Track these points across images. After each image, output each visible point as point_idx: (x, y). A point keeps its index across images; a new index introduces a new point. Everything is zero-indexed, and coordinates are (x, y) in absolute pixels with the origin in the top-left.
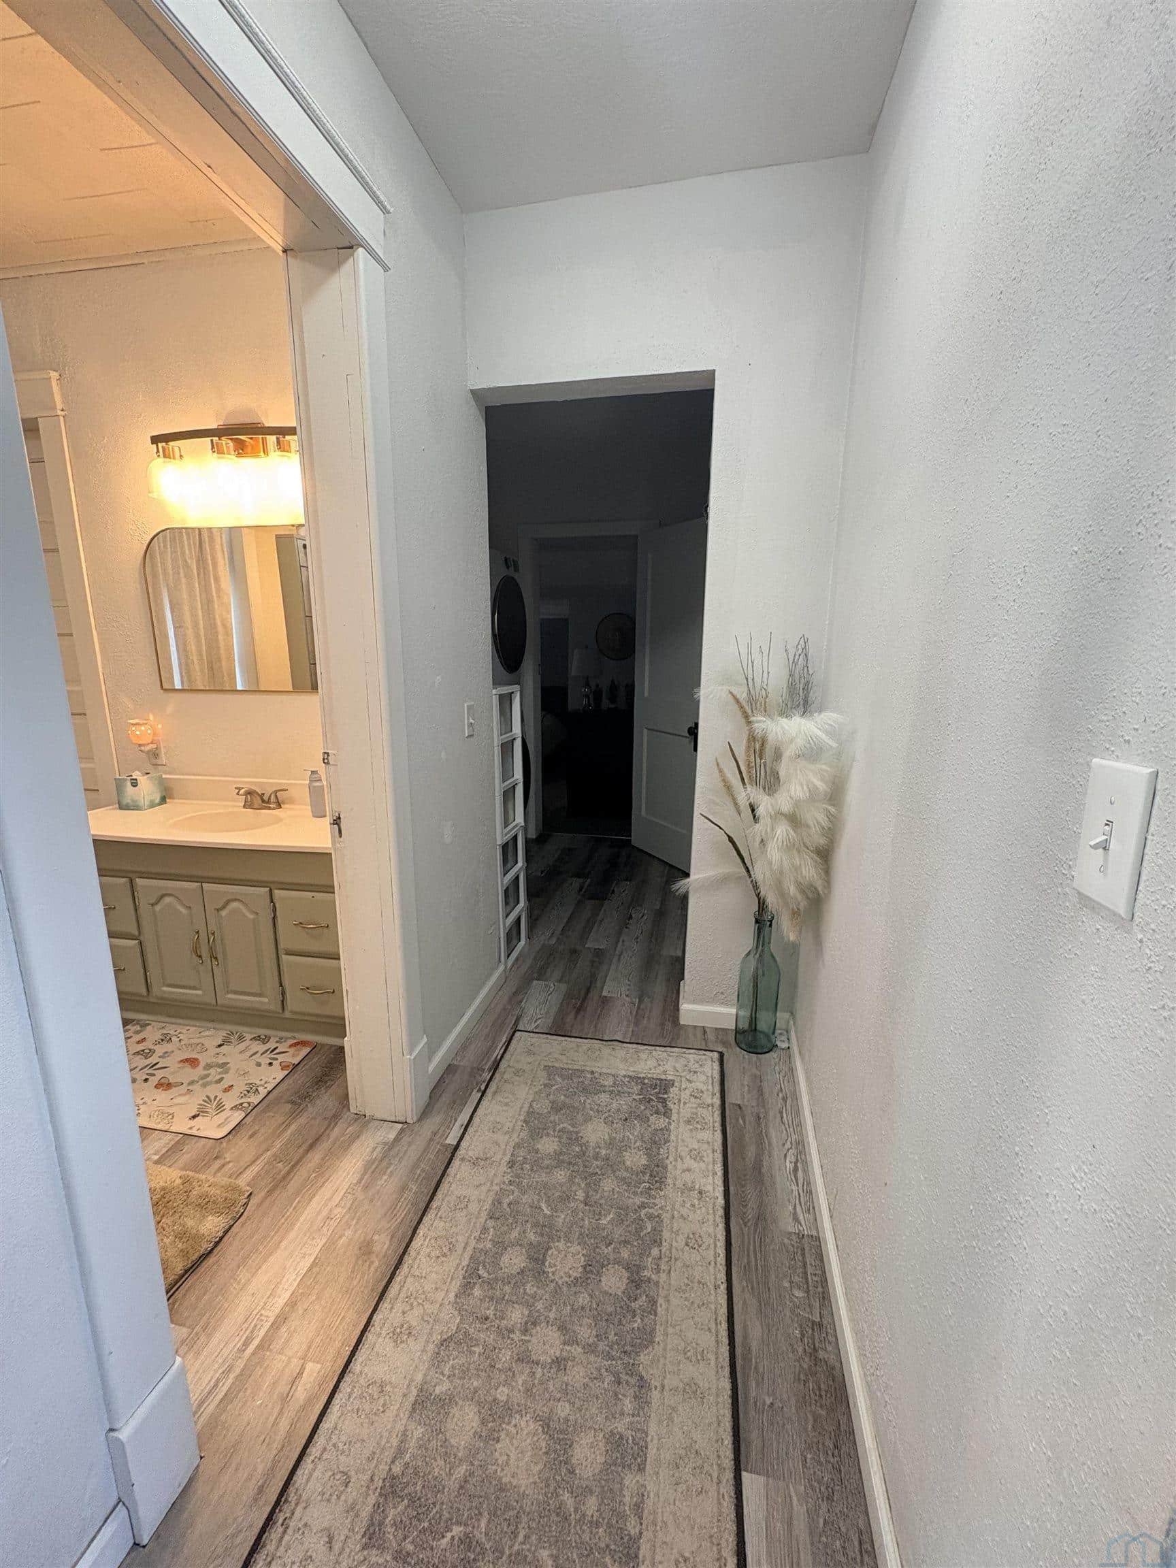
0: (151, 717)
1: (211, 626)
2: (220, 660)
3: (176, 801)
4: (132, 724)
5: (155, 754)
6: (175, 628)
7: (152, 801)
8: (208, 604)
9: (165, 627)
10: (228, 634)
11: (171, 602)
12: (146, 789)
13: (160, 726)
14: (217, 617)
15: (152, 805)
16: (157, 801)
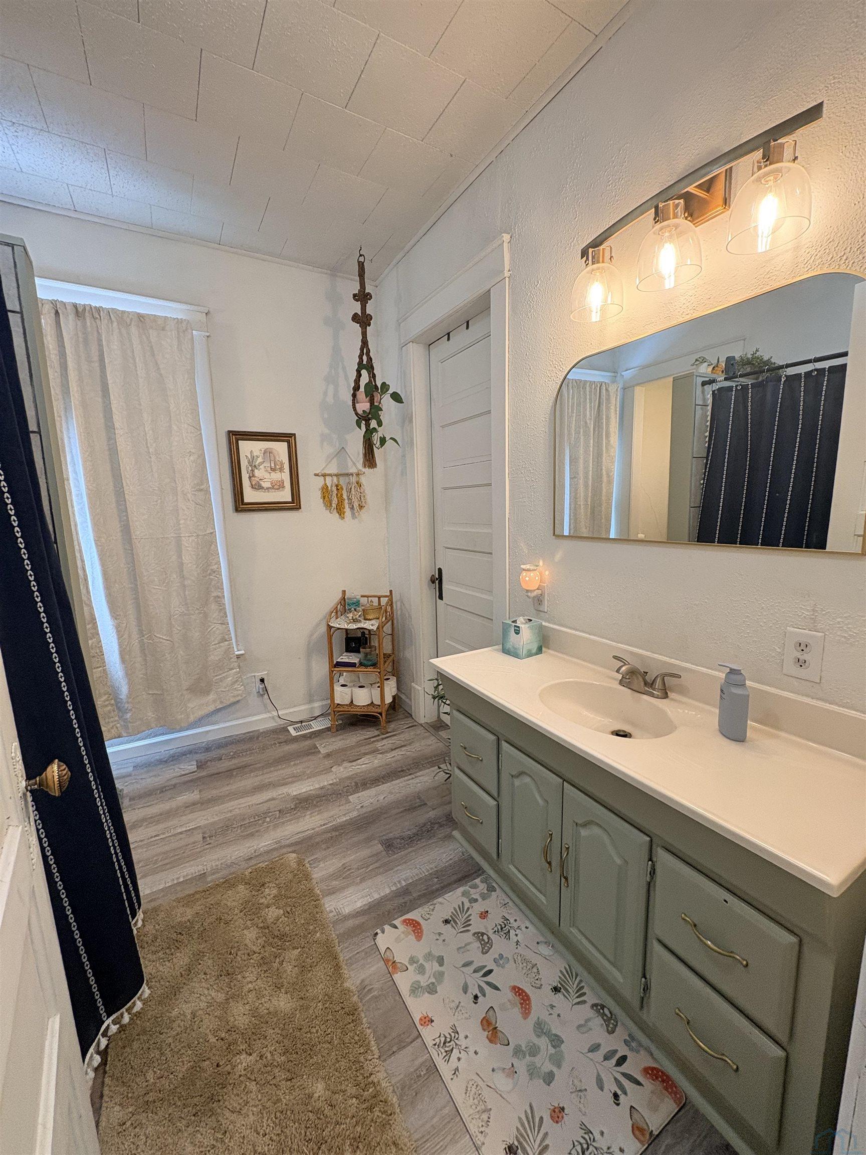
0: (541, 563)
1: (598, 477)
2: (600, 505)
3: (551, 652)
4: (524, 570)
5: (539, 600)
6: (571, 478)
7: (529, 651)
8: (599, 456)
9: (564, 479)
10: (610, 482)
11: (570, 457)
12: (526, 637)
13: (547, 573)
14: (604, 468)
15: (530, 655)
16: (534, 651)
